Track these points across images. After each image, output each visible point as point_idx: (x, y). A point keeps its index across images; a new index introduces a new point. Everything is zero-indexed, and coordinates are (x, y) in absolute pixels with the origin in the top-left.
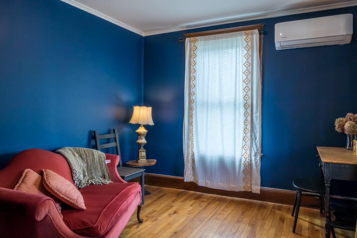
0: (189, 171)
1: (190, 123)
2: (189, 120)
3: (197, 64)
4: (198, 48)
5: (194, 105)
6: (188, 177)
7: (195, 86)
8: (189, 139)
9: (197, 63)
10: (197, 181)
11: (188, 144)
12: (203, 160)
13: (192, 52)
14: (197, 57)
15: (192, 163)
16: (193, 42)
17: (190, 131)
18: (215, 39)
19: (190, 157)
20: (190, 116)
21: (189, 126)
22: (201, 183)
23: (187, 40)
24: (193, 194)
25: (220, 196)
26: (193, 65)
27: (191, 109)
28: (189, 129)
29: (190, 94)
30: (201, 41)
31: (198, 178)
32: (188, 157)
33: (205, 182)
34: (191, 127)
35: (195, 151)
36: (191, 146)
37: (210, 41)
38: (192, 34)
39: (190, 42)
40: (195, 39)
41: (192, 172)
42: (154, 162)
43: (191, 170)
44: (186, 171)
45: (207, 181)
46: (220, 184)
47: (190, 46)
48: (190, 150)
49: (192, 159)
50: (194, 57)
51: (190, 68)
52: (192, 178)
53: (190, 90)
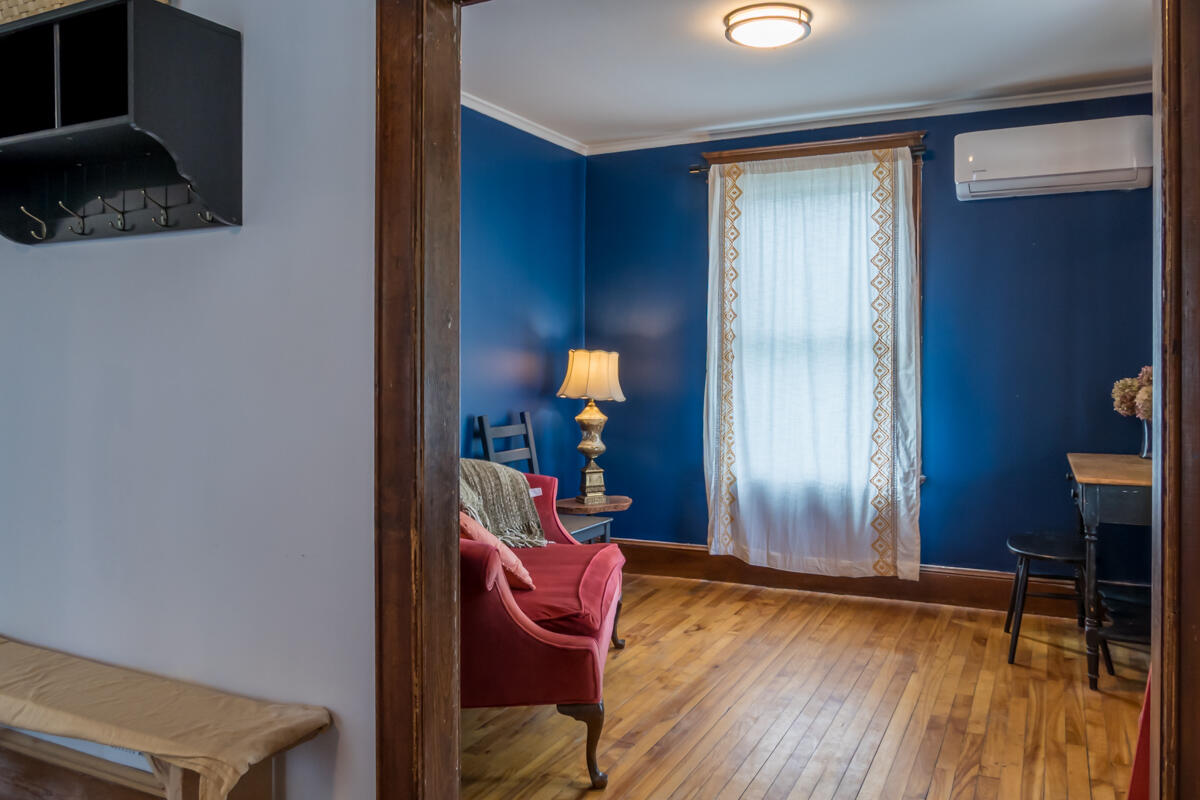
0: (722, 527)
1: (724, 396)
2: (720, 389)
3: (742, 236)
4: (744, 194)
5: (733, 346)
6: (720, 543)
7: (736, 295)
8: (720, 439)
9: (742, 231)
10: (745, 553)
11: (719, 452)
12: (760, 496)
13: (729, 204)
14: (743, 217)
15: (731, 503)
16: (729, 175)
17: (723, 417)
18: (794, 170)
19: (724, 489)
20: (724, 376)
21: (720, 404)
22: (756, 557)
23: (714, 169)
24: (733, 590)
25: (808, 593)
26: (732, 237)
27: (724, 356)
28: (720, 411)
29: (722, 316)
30: (752, 172)
31: (746, 544)
32: (718, 487)
33: (768, 555)
34: (726, 407)
35: (738, 469)
36: (725, 459)
37: (778, 174)
38: (726, 153)
39: (722, 176)
40: (735, 169)
41: (729, 530)
42: (625, 503)
43: (726, 522)
44: (713, 527)
45: (773, 553)
46: (810, 558)
47: (723, 185)
48: (725, 469)
49: (730, 493)
50: (733, 217)
51: (722, 245)
52: (731, 544)
53: (722, 307)
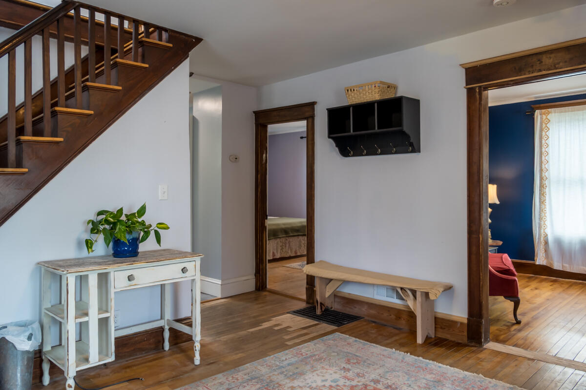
0: (541, 254)
1: (542, 202)
2: (540, 199)
3: (550, 139)
4: (551, 121)
5: (546, 182)
6: (540, 259)
7: (548, 162)
8: (540, 219)
9: (550, 136)
10: (551, 264)
11: (540, 224)
12: (559, 243)
13: (544, 126)
14: (550, 131)
15: (545, 244)
16: (544, 114)
17: (541, 210)
18: (574, 111)
19: (542, 239)
20: (542, 194)
21: (540, 205)
22: (557, 266)
23: (537, 112)
24: (546, 279)
25: (581, 281)
26: (546, 139)
27: (542, 186)
28: (540, 208)
29: (541, 170)
30: (555, 113)
31: (552, 261)
32: (539, 238)
33: (563, 265)
34: (543, 206)
35: (548, 231)
36: (543, 227)
37: (567, 113)
38: (542, 105)
39: (540, 115)
40: (547, 112)
41: (544, 255)
42: (500, 243)
43: (543, 252)
44: (537, 254)
45: (565, 265)
46: (582, 267)
47: (541, 118)
48: (542, 231)
49: (545, 241)
50: (546, 131)
51: (541, 142)
52: (545, 261)
53: (541, 167)
